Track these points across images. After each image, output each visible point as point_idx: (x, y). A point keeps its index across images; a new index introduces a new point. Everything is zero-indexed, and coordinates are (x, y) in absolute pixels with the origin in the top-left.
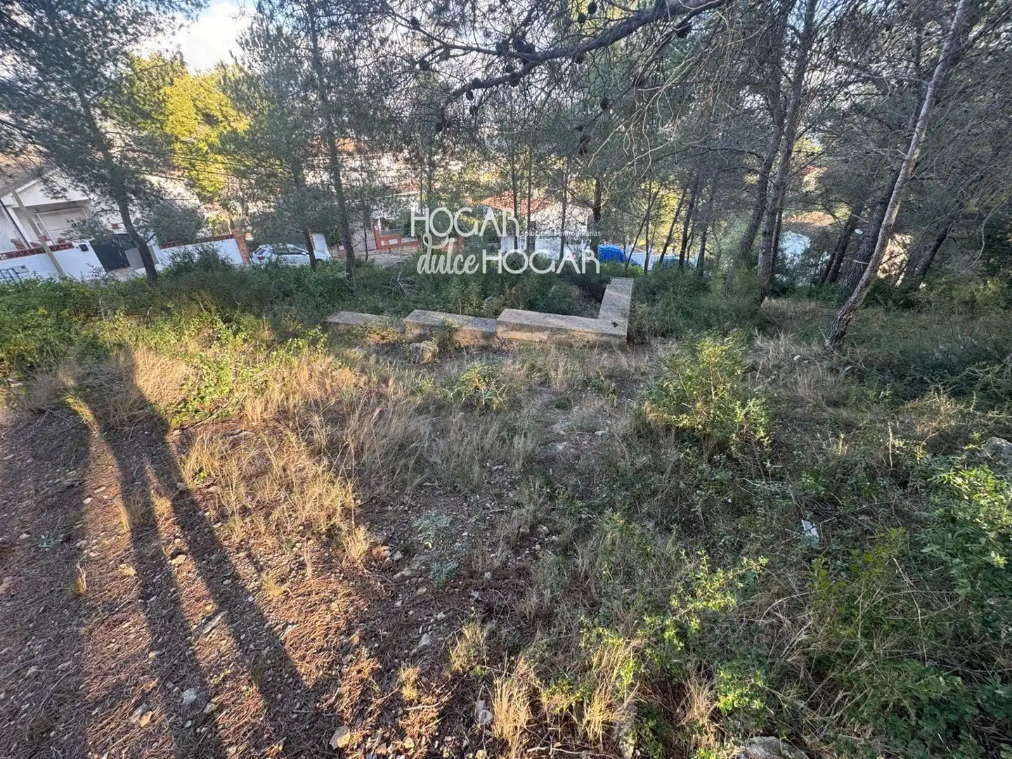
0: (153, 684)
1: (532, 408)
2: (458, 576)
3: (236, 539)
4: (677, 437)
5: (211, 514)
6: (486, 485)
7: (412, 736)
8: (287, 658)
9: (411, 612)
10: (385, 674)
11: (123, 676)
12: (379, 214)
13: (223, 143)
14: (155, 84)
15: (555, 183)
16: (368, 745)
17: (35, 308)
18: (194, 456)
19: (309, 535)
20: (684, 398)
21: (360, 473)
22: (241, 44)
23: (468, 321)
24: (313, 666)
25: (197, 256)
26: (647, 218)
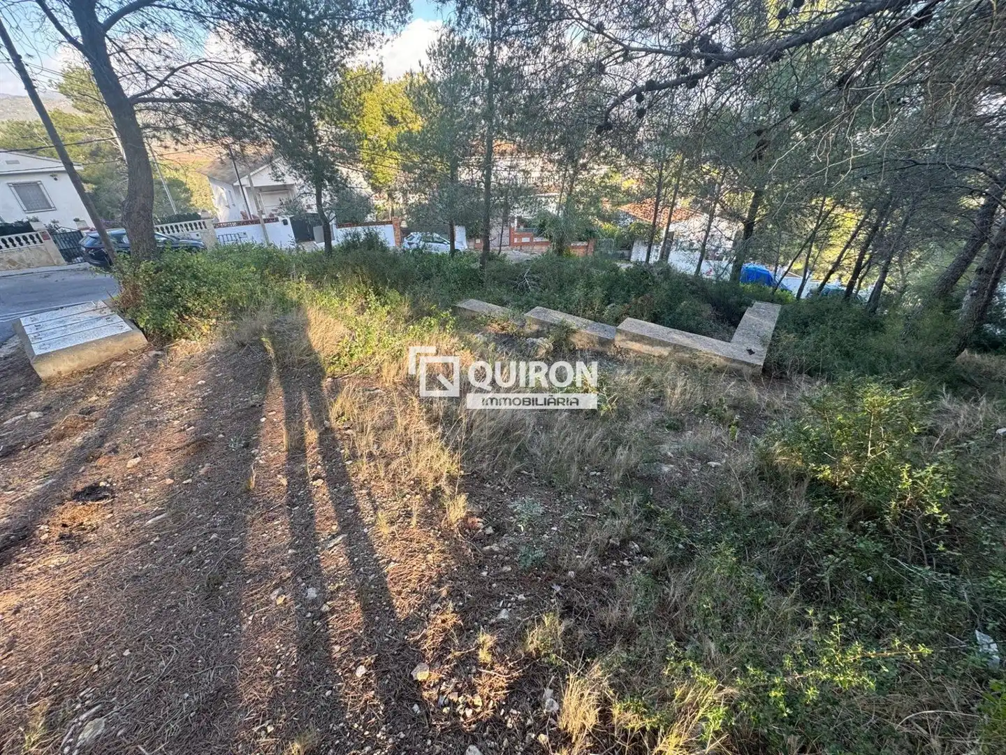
0: (289, 574)
1: (640, 423)
2: (543, 566)
3: (361, 477)
4: (810, 489)
5: (346, 452)
6: (581, 487)
7: (482, 696)
8: (387, 589)
9: (494, 585)
10: (466, 631)
11: (269, 561)
12: (518, 212)
13: (400, 142)
14: (359, 90)
15: (704, 193)
16: (443, 688)
17: (249, 266)
18: (340, 401)
19: (417, 490)
20: (829, 448)
21: (466, 447)
22: (429, 54)
23: (587, 325)
24: (406, 603)
25: (363, 237)
26: (812, 238)
